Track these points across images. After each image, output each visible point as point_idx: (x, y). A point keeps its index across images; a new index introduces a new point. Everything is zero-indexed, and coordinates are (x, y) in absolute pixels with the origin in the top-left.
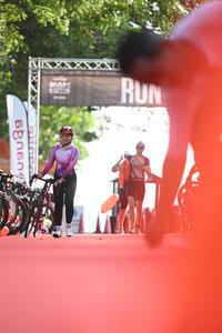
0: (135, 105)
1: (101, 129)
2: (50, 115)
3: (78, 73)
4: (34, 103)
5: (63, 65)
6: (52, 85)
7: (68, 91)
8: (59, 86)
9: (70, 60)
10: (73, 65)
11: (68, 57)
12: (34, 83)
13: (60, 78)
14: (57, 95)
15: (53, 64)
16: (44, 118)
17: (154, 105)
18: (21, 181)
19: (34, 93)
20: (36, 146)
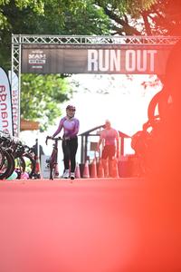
0: (99, 72)
1: (71, 92)
2: (30, 82)
3: (52, 46)
4: (16, 72)
5: (40, 40)
6: (31, 56)
7: (44, 61)
8: (36, 57)
9: (46, 36)
10: (48, 40)
11: (43, 34)
12: (16, 55)
13: (38, 51)
14: (35, 65)
15: (32, 40)
16: (25, 83)
17: (115, 72)
18: (6, 136)
19: (16, 64)
20: (18, 107)
